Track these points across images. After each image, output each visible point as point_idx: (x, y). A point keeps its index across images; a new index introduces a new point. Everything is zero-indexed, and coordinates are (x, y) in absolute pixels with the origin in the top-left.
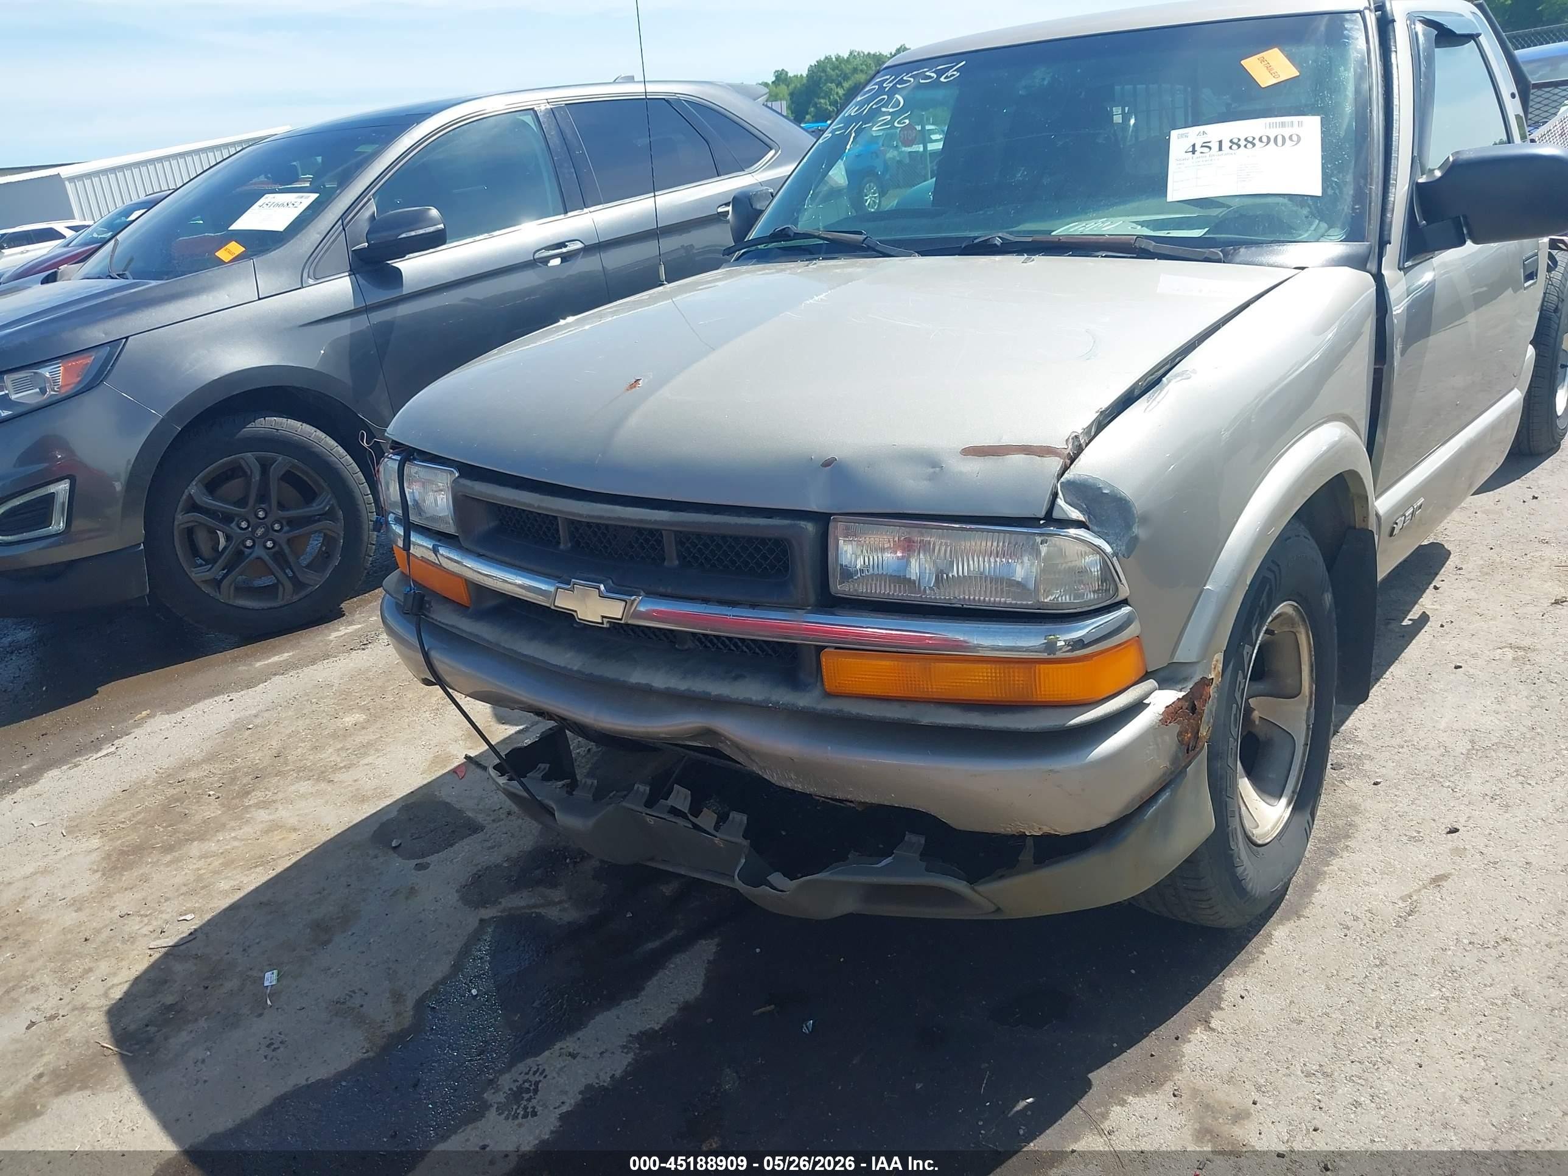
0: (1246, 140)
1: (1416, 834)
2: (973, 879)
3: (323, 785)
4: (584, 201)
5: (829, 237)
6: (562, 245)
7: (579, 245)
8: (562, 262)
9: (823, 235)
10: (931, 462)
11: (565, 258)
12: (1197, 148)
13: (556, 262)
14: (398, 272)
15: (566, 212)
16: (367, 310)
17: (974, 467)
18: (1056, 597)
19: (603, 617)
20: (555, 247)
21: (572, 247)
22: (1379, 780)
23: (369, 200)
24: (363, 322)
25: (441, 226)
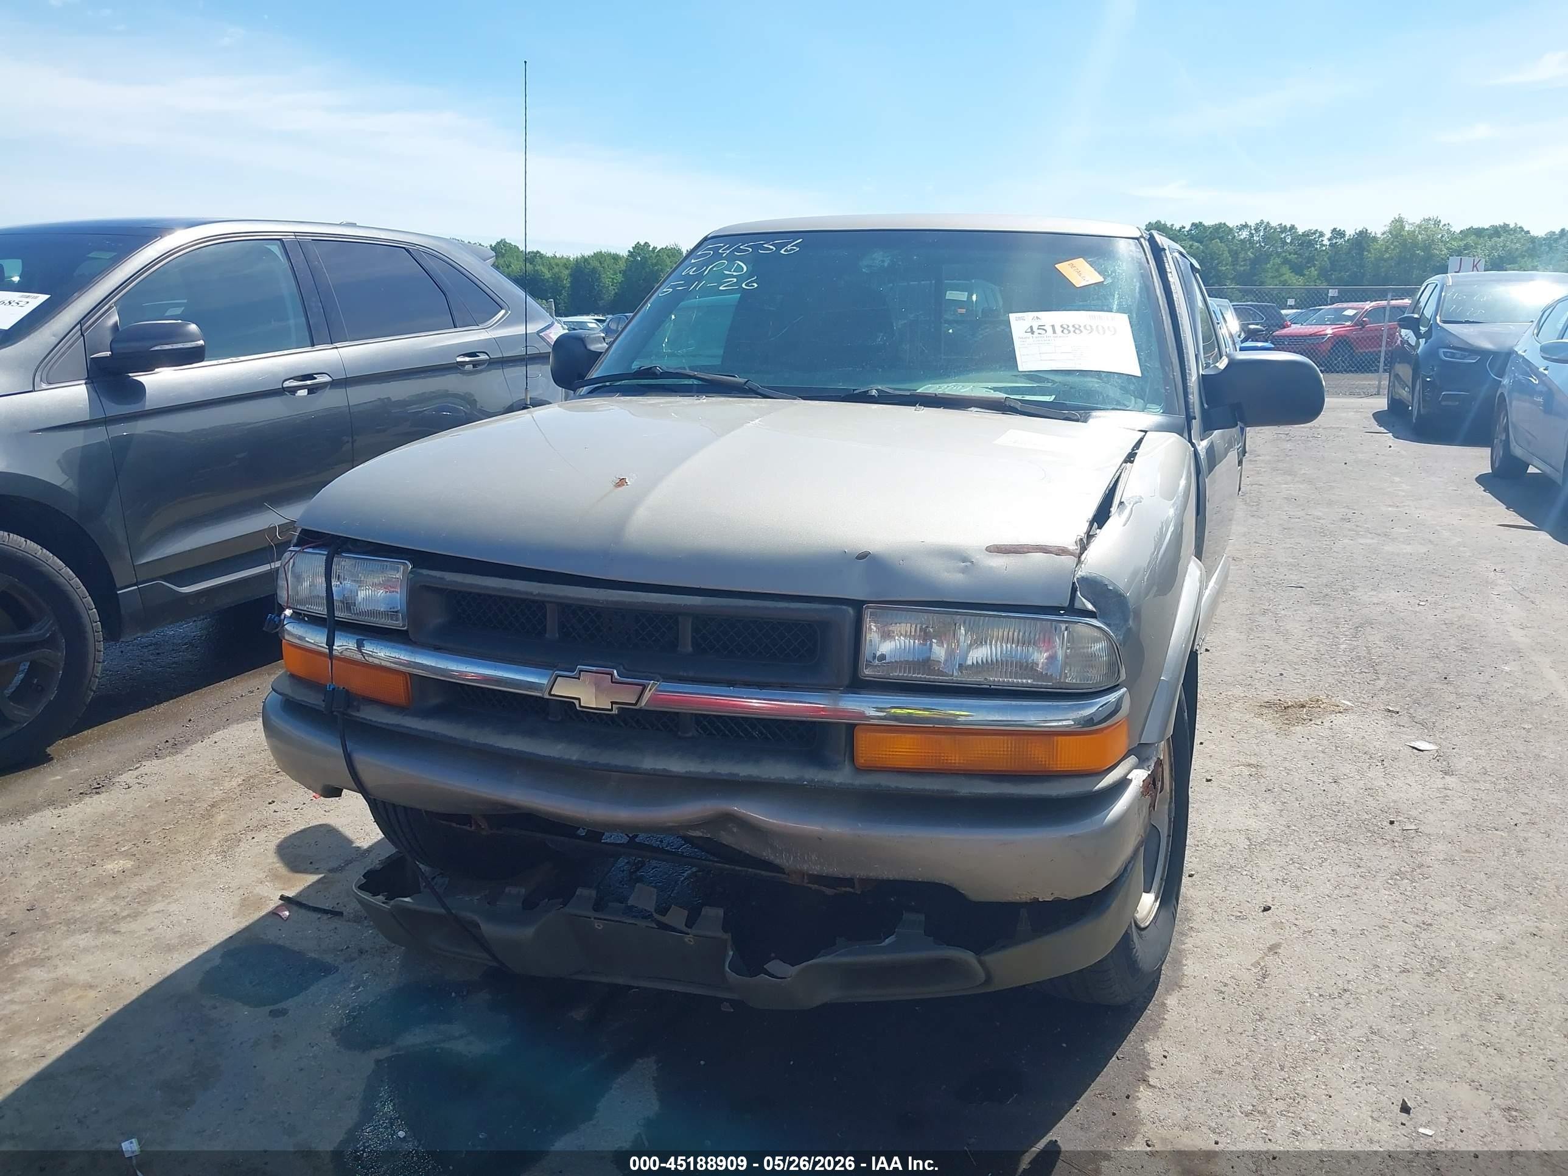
0: (1073, 326)
1: (1240, 914)
2: (979, 949)
3: (108, 938)
4: (332, 338)
5: (706, 377)
6: (310, 377)
7: (326, 379)
8: (308, 394)
9: (699, 376)
10: (960, 557)
11: (312, 390)
12: (1035, 329)
13: (303, 393)
14: (140, 386)
15: (313, 345)
16: (107, 421)
17: (999, 562)
18: (1072, 678)
19: (612, 703)
20: (301, 378)
21: (321, 379)
22: (1193, 873)
23: (110, 308)
24: (99, 435)
25: (201, 342)
